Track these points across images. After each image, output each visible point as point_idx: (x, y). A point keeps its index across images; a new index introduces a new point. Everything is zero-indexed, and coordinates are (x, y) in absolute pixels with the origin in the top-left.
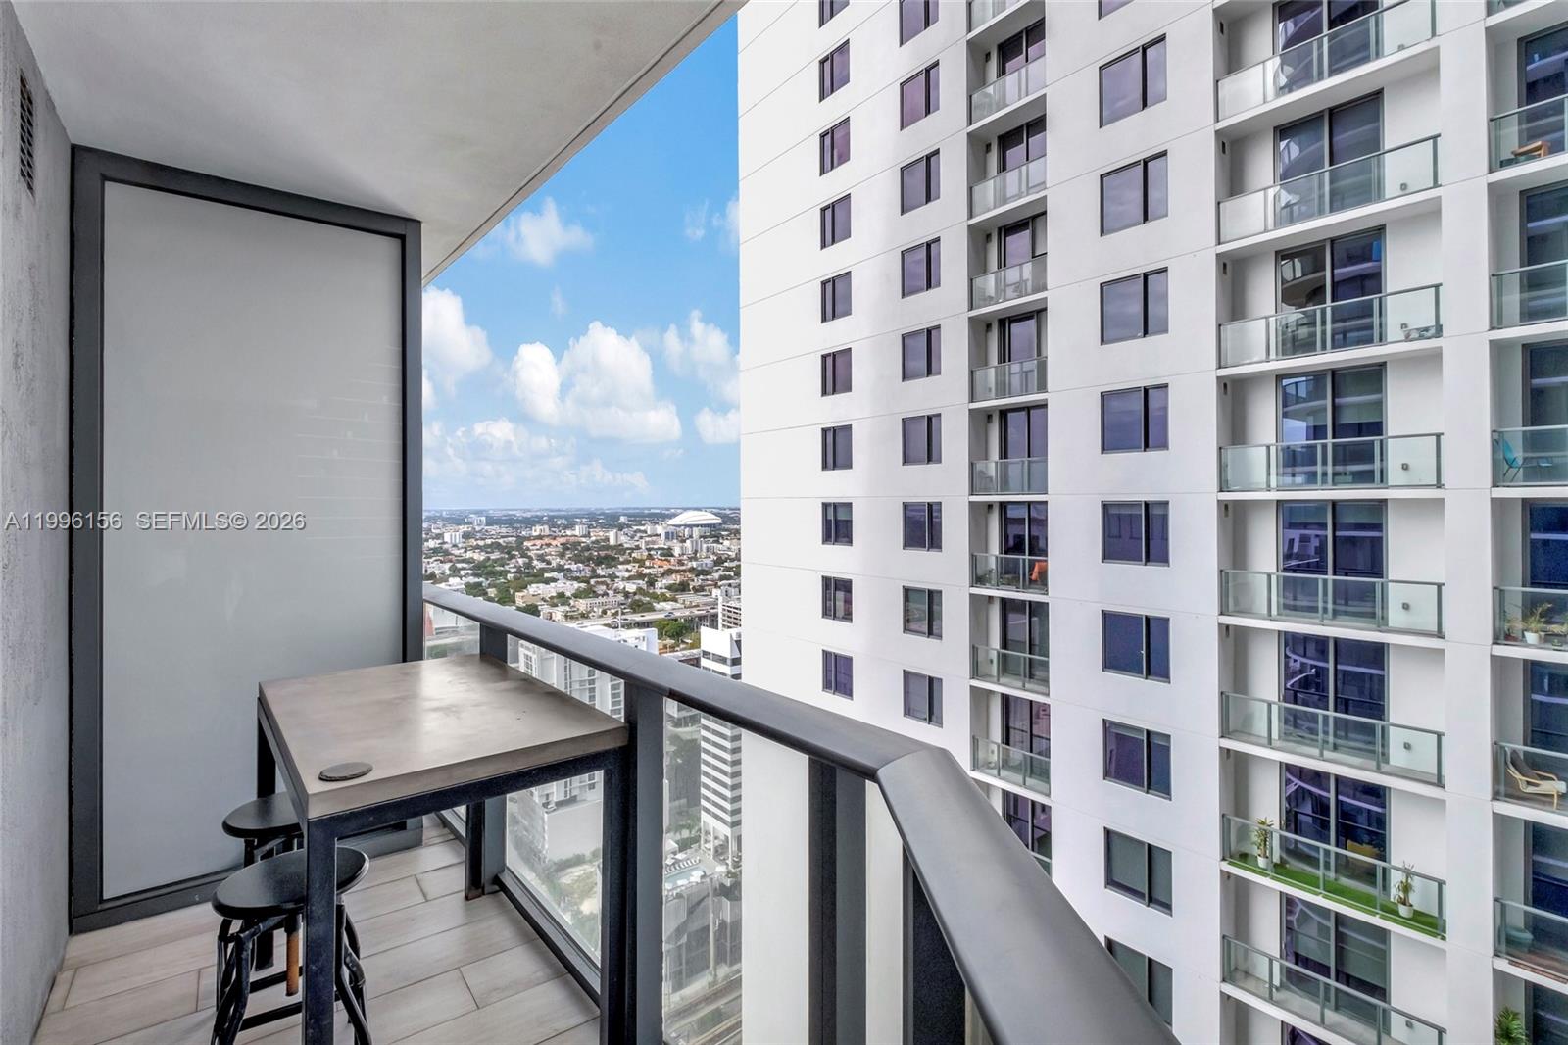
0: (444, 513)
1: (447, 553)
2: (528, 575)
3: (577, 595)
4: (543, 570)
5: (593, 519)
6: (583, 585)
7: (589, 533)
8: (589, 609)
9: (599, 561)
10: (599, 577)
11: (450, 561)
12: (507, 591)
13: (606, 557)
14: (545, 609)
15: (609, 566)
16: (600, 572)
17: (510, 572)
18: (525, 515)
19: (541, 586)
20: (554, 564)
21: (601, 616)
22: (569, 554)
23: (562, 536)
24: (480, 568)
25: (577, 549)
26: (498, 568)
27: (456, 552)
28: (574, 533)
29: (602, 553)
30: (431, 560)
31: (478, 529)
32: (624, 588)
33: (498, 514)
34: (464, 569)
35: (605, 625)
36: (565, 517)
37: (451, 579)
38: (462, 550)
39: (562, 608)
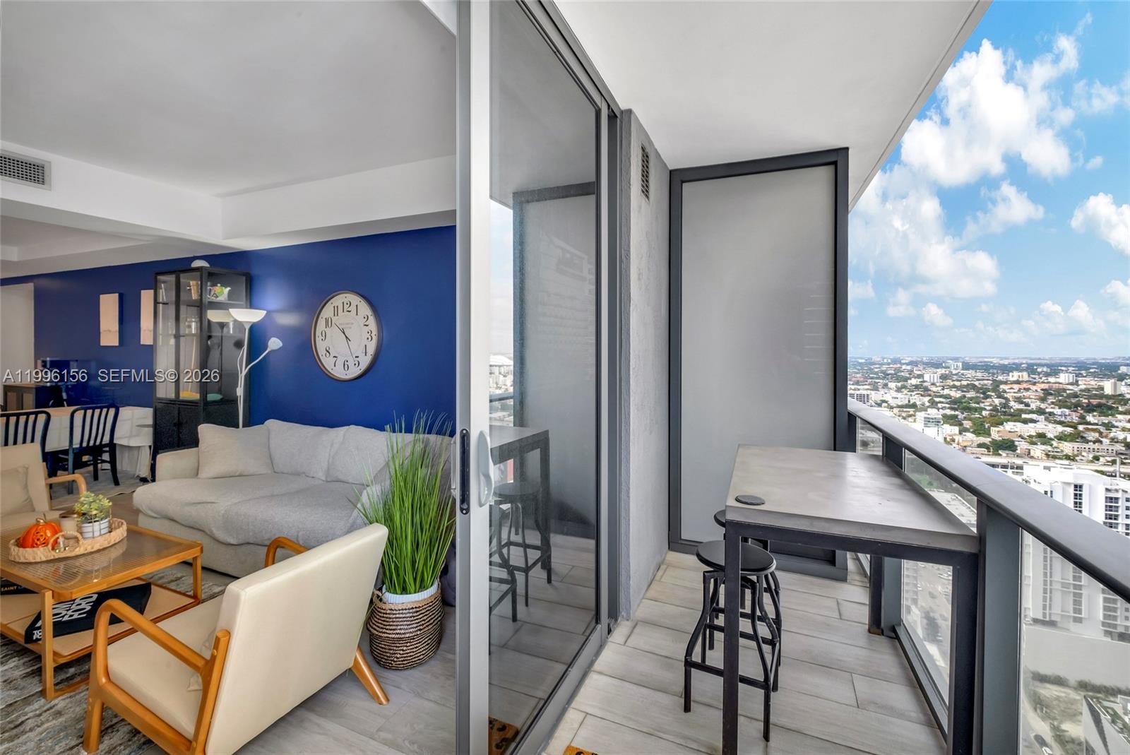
0: (925, 359)
1: (926, 389)
2: (1005, 413)
3: (1061, 438)
4: (1021, 411)
5: (1081, 368)
6: (1069, 430)
7: (1077, 381)
8: (1076, 453)
9: (1090, 409)
10: (1089, 423)
11: (930, 395)
12: (982, 424)
13: (1100, 406)
14: (1022, 446)
15: (1103, 414)
16: (1090, 418)
17: (985, 409)
18: (1002, 362)
19: (1019, 424)
20: (1033, 406)
21: (1092, 462)
22: (1051, 399)
23: (1043, 382)
24: (956, 404)
25: (1062, 396)
26: (974, 405)
27: (934, 389)
28: (1058, 380)
29: (1095, 402)
30: (913, 394)
31: (954, 372)
32: (1125, 439)
33: (974, 361)
34: (942, 402)
35: (1097, 471)
36: (1047, 365)
37: (929, 409)
38: (940, 388)
39: (1044, 447)
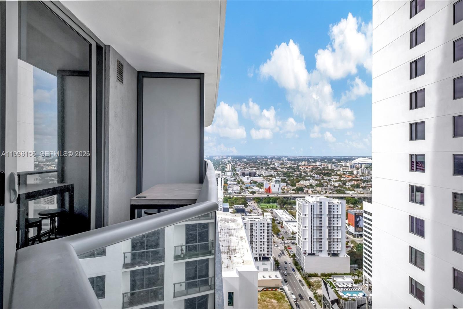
0: (275, 157)
1: (276, 169)
2: (300, 177)
3: (317, 185)
4: (305, 176)
5: (322, 159)
6: (319, 182)
7: (321, 164)
8: (321, 190)
9: (325, 174)
10: (324, 180)
11: (277, 171)
12: (294, 182)
13: (327, 173)
14: (305, 189)
15: (328, 176)
16: (325, 178)
17: (294, 176)
18: (300, 158)
19: (305, 181)
20: (309, 174)
21: (325, 193)
22: (314, 171)
23: (312, 165)
24: (285, 174)
25: (317, 170)
26: (291, 175)
27: (278, 169)
28: (316, 164)
29: (326, 172)
30: (271, 171)
31: (285, 162)
32: (334, 184)
33: (291, 157)
34: (281, 174)
35: (326, 197)
36: (313, 159)
37: (277, 177)
38: (280, 168)
39: (312, 189)
